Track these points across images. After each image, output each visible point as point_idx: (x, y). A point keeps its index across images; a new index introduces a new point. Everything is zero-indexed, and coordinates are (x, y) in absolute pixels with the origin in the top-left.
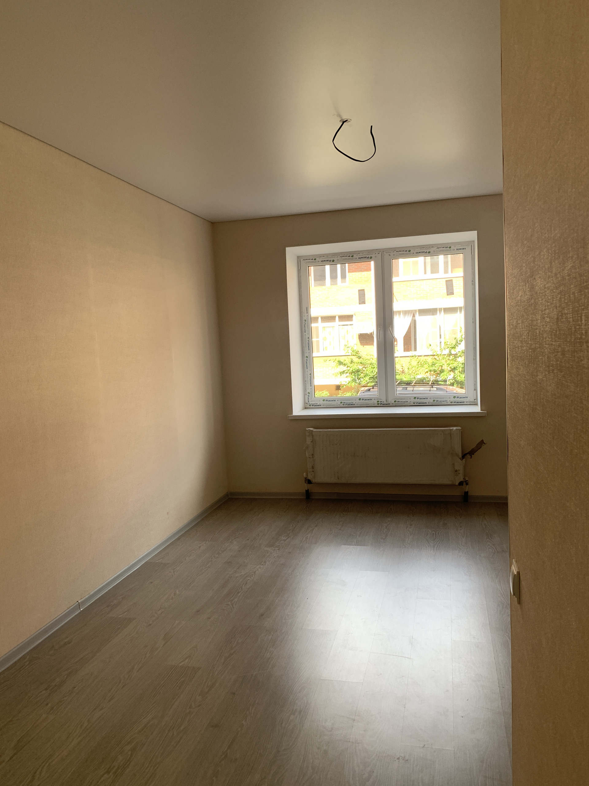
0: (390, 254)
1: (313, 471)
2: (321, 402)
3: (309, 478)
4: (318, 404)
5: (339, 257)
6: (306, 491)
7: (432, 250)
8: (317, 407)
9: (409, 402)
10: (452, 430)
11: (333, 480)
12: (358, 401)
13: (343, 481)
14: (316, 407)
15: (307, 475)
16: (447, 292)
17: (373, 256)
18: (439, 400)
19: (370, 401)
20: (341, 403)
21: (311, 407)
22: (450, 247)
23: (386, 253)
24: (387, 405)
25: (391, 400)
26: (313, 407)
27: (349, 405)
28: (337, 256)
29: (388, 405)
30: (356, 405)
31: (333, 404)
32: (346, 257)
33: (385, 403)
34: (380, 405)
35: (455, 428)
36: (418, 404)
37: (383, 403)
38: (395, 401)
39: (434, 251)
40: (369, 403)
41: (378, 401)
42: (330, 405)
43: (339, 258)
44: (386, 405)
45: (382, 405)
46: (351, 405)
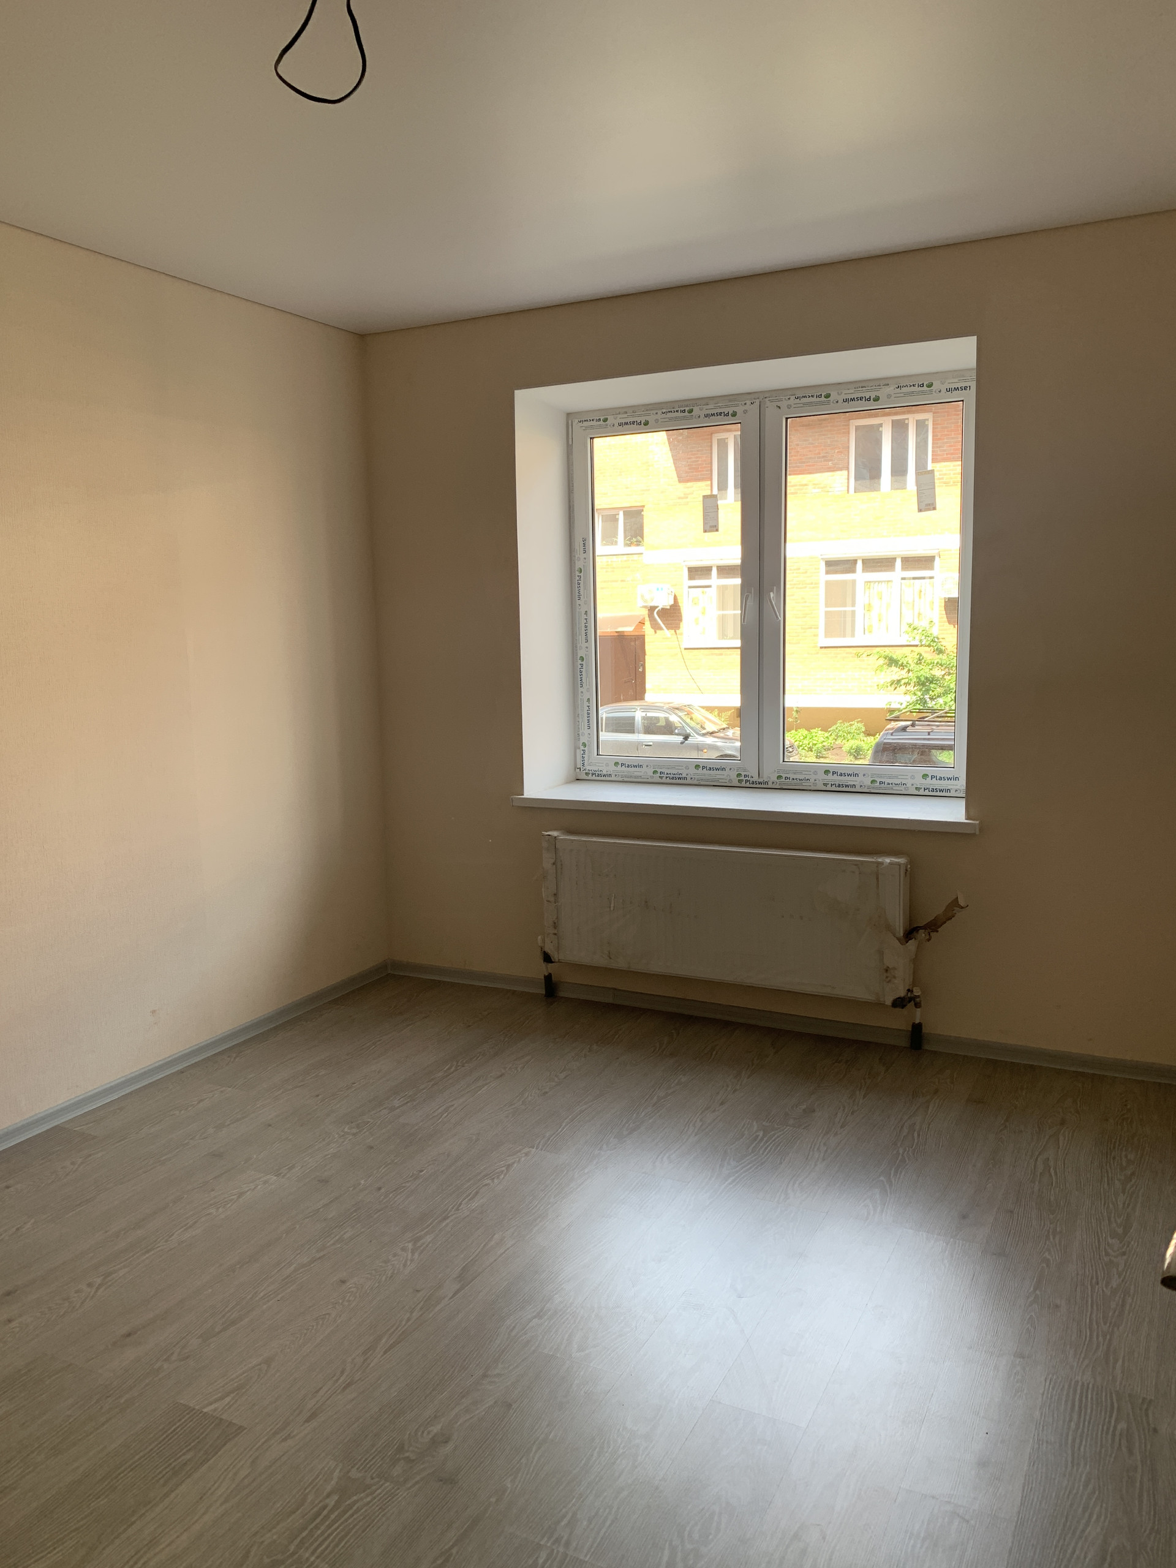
0: (779, 404)
1: (555, 934)
2: (612, 769)
3: (547, 950)
4: (604, 772)
5: (660, 412)
6: (545, 977)
7: (882, 393)
8: (603, 778)
9: (812, 780)
10: (882, 863)
11: (600, 960)
12: (692, 771)
13: (621, 964)
14: (599, 778)
15: (544, 941)
16: (919, 502)
17: (739, 410)
18: (887, 781)
19: (720, 772)
20: (655, 772)
21: (590, 777)
22: (930, 385)
23: (771, 401)
24: (760, 786)
25: (769, 774)
26: (594, 777)
27: (673, 778)
28: (655, 412)
29: (762, 786)
30: (689, 781)
31: (636, 774)
32: (676, 414)
33: (756, 778)
34: (743, 784)
35: (888, 860)
36: (833, 788)
37: (751, 780)
38: (779, 777)
39: (889, 396)
40: (718, 777)
41: (739, 775)
42: (630, 777)
43: (660, 416)
44: (758, 786)
45: (748, 785)
46: (676, 780)
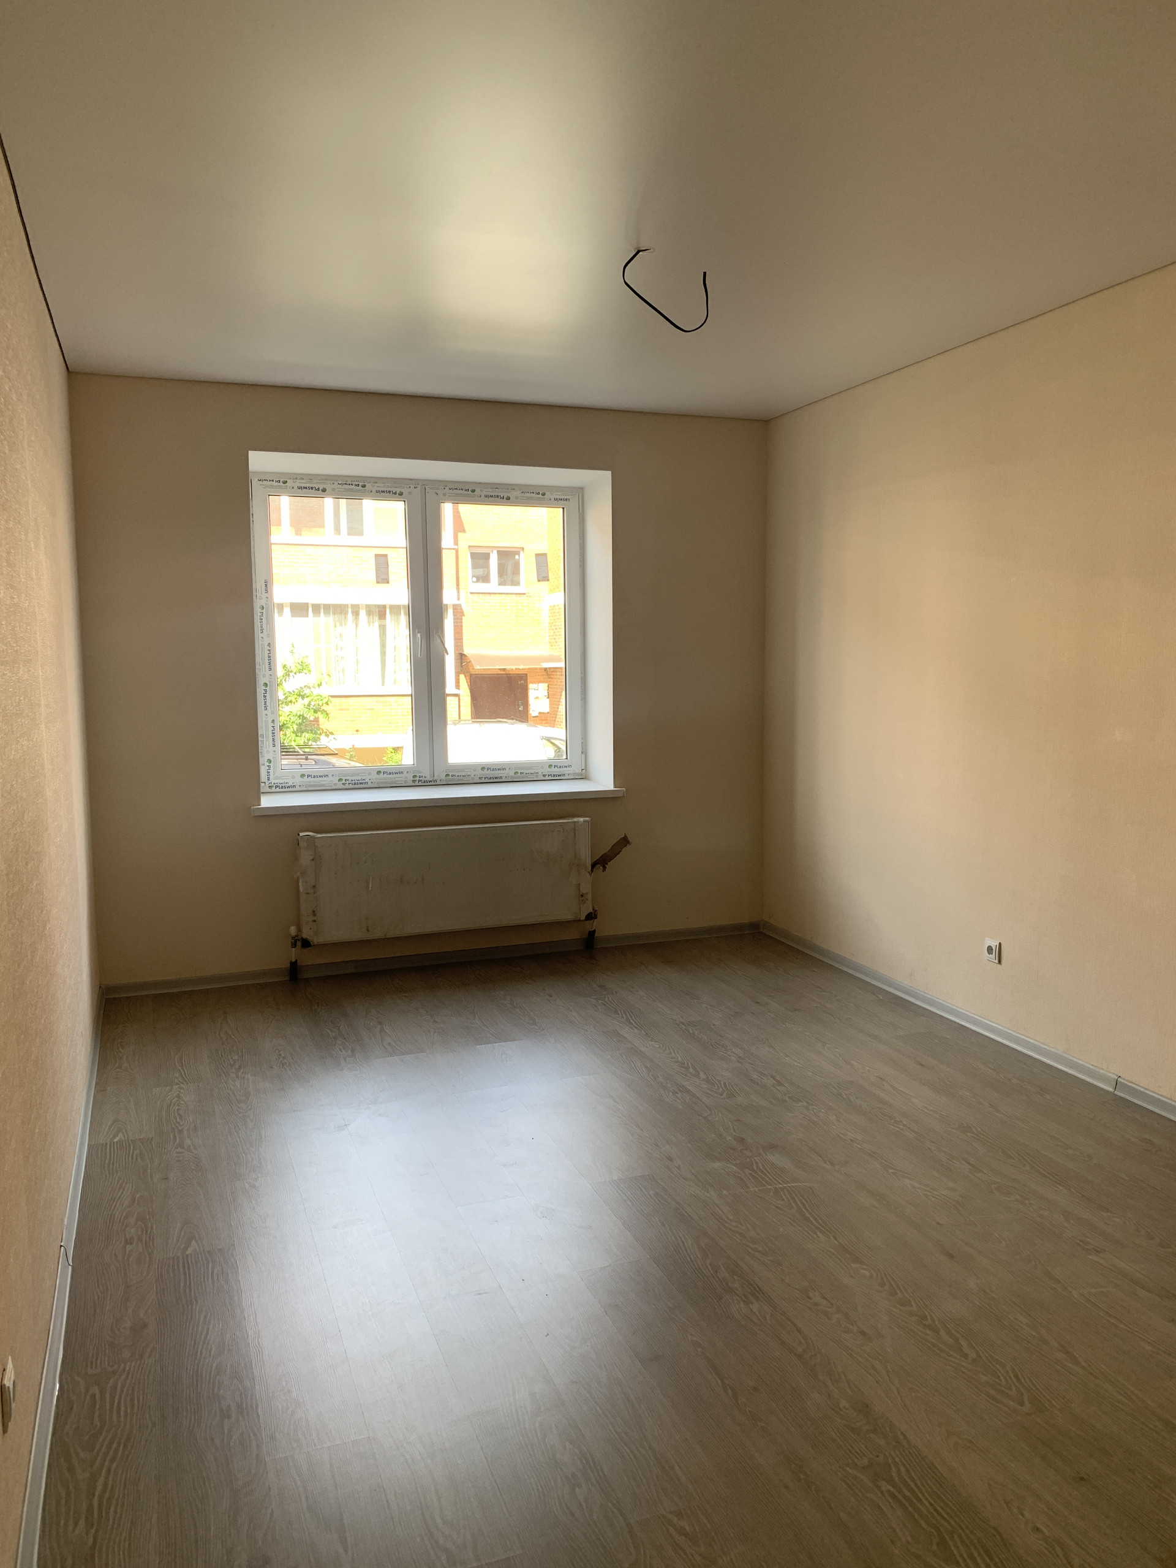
0: (438, 491)
1: (314, 921)
2: (298, 780)
3: (305, 936)
4: (290, 784)
5: (336, 483)
6: (291, 963)
7: (513, 495)
8: (287, 790)
9: (472, 776)
10: (578, 822)
11: (358, 935)
12: (375, 776)
13: (378, 934)
14: (283, 790)
15: (299, 930)
16: (538, 575)
17: (405, 491)
18: (525, 772)
19: (399, 775)
20: (340, 780)
21: (273, 790)
22: (544, 494)
23: (431, 488)
24: (431, 784)
25: (440, 775)
26: (278, 789)
27: (355, 784)
28: (332, 482)
29: (433, 784)
30: (370, 785)
31: (322, 783)
32: (351, 487)
33: (428, 779)
34: (417, 783)
35: (581, 819)
36: (487, 780)
37: (423, 779)
38: (447, 775)
39: (517, 498)
40: (397, 779)
41: (415, 776)
42: (315, 786)
43: (336, 486)
44: (429, 784)
45: (420, 784)
46: (359, 785)
